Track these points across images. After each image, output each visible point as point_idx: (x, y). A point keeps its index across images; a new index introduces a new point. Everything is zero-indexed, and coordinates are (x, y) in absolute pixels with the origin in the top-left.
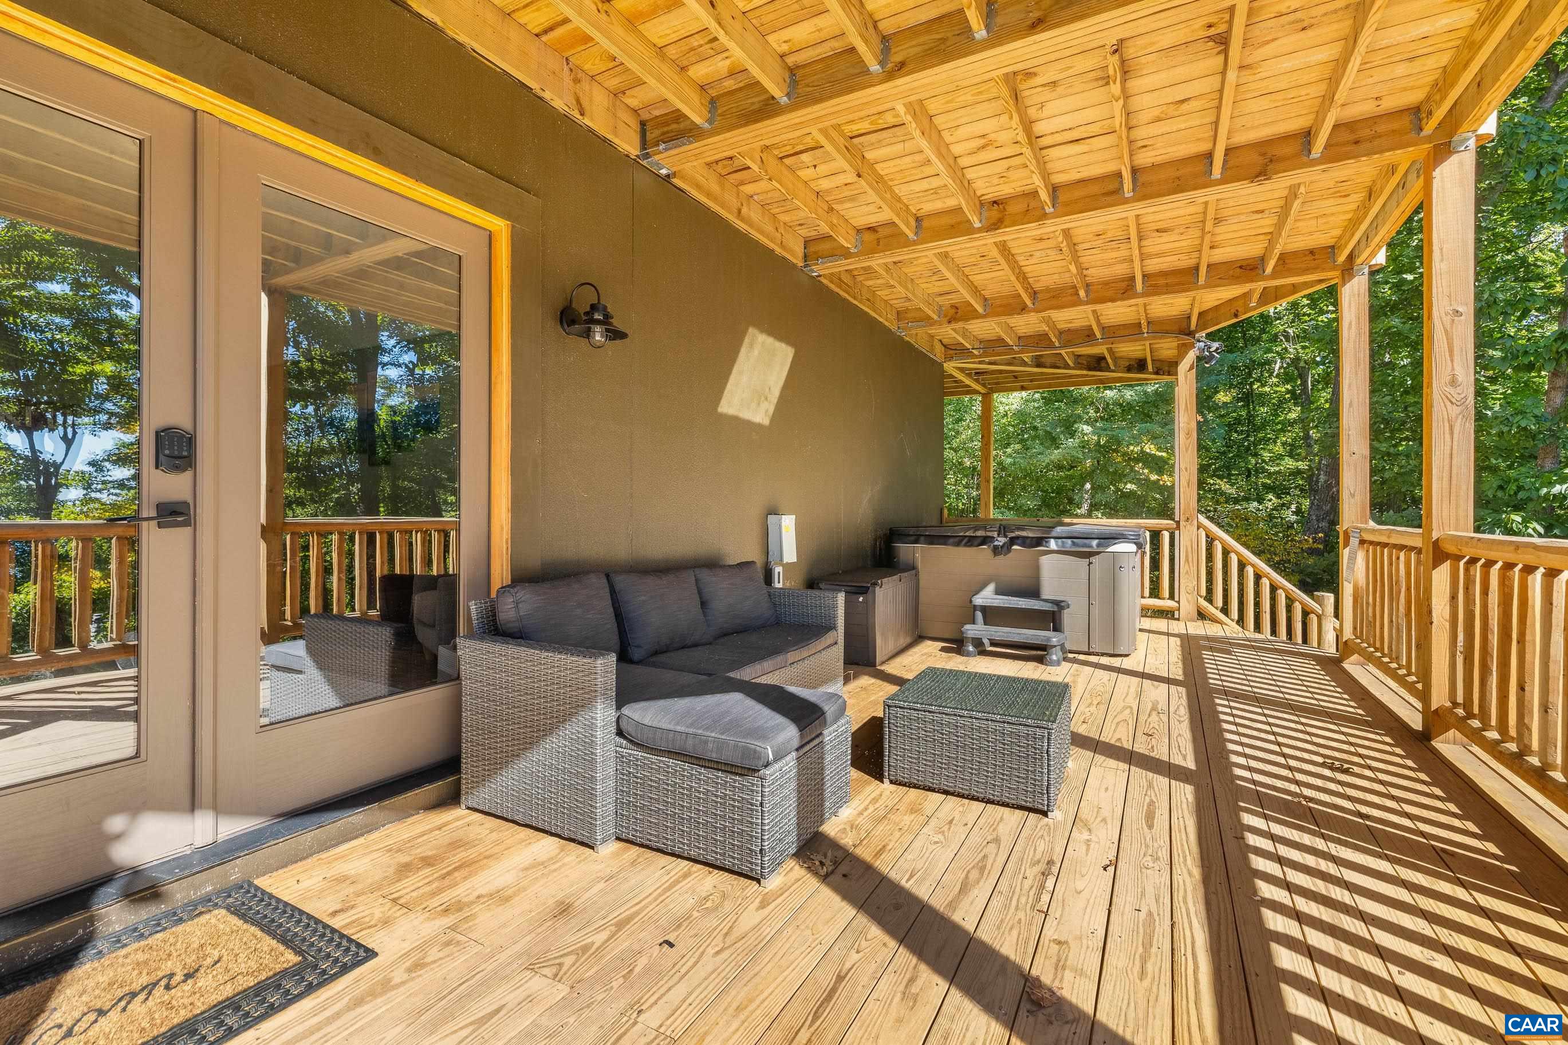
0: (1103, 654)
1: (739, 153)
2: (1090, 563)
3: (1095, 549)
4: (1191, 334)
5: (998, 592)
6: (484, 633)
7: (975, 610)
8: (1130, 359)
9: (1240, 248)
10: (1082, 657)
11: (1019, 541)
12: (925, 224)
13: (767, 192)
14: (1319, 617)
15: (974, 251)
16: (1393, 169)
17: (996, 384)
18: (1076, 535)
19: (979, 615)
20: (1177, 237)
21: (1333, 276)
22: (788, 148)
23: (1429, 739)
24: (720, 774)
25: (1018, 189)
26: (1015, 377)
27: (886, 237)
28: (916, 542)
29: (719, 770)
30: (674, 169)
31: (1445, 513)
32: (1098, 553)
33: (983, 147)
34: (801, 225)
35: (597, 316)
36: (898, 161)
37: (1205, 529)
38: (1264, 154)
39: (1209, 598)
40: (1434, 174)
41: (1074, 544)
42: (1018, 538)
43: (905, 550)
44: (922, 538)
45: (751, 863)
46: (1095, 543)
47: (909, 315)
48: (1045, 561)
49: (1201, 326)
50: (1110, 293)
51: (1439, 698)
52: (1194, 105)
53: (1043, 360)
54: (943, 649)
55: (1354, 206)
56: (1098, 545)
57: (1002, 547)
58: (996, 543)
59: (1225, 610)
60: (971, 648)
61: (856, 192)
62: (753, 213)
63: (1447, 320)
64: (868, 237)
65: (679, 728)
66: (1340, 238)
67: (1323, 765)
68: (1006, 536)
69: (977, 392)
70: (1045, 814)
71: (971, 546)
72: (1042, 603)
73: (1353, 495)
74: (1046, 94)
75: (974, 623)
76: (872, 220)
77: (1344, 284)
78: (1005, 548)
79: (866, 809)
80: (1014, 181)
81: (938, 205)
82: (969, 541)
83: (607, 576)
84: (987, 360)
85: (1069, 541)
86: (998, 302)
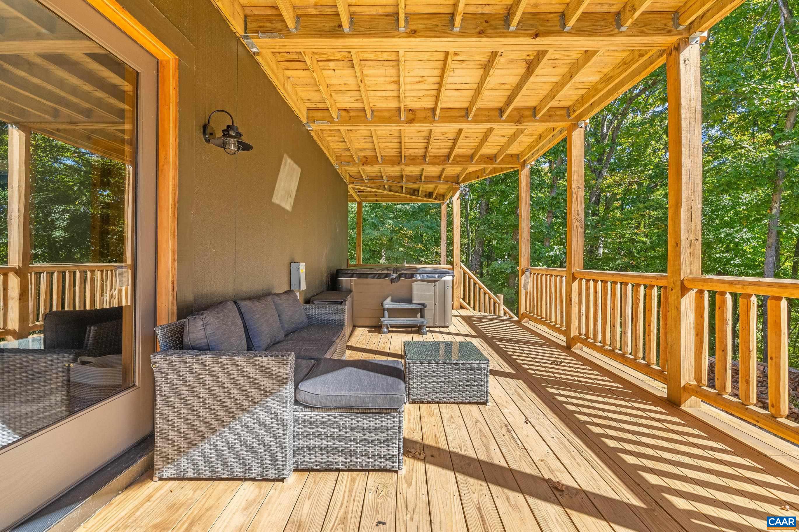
0: (440, 327)
1: (304, 52)
2: (435, 285)
3: (437, 278)
4: (458, 183)
5: (393, 301)
6: (168, 349)
7: (384, 311)
8: (426, 192)
9: (490, 150)
10: (432, 329)
11: (403, 276)
12: (375, 113)
13: (299, 78)
14: (499, 304)
15: (388, 131)
16: (554, 129)
17: (365, 197)
18: (428, 272)
19: (386, 313)
20: (471, 141)
21: (517, 167)
22: (324, 56)
23: (570, 349)
24: (372, 415)
25: (423, 106)
26: (376, 195)
27: (354, 116)
28: (352, 277)
29: (371, 413)
30: (260, 50)
31: (576, 262)
32: (438, 280)
33: (419, 82)
34: (309, 100)
35: (232, 133)
36: (377, 79)
37: (463, 269)
38: (520, 113)
39: (464, 299)
40: (573, 134)
41: (428, 276)
42: (402, 274)
43: (345, 282)
44: (355, 275)
45: (393, 463)
46: (437, 276)
47: (342, 158)
48: (415, 285)
49: (464, 180)
50: (437, 161)
51: (574, 332)
52: (506, 86)
53: (392, 188)
54: (369, 331)
55: (532, 140)
56: (438, 277)
57: (395, 278)
58: (392, 277)
59: (469, 304)
60: (385, 330)
61: (348, 89)
62: (289, 87)
63: (576, 189)
64: (344, 114)
65: (343, 393)
66: (522, 152)
67: (551, 364)
68: (397, 273)
69: (356, 201)
70: (485, 404)
71: (380, 278)
72: (414, 305)
73: (524, 255)
74: (457, 65)
75: (384, 317)
76: (347, 105)
77: (522, 170)
78: (397, 279)
79: (410, 419)
80: (423, 102)
81: (384, 105)
82: (378, 276)
83: (235, 302)
84: (368, 185)
85: (425, 275)
86: (387, 158)
